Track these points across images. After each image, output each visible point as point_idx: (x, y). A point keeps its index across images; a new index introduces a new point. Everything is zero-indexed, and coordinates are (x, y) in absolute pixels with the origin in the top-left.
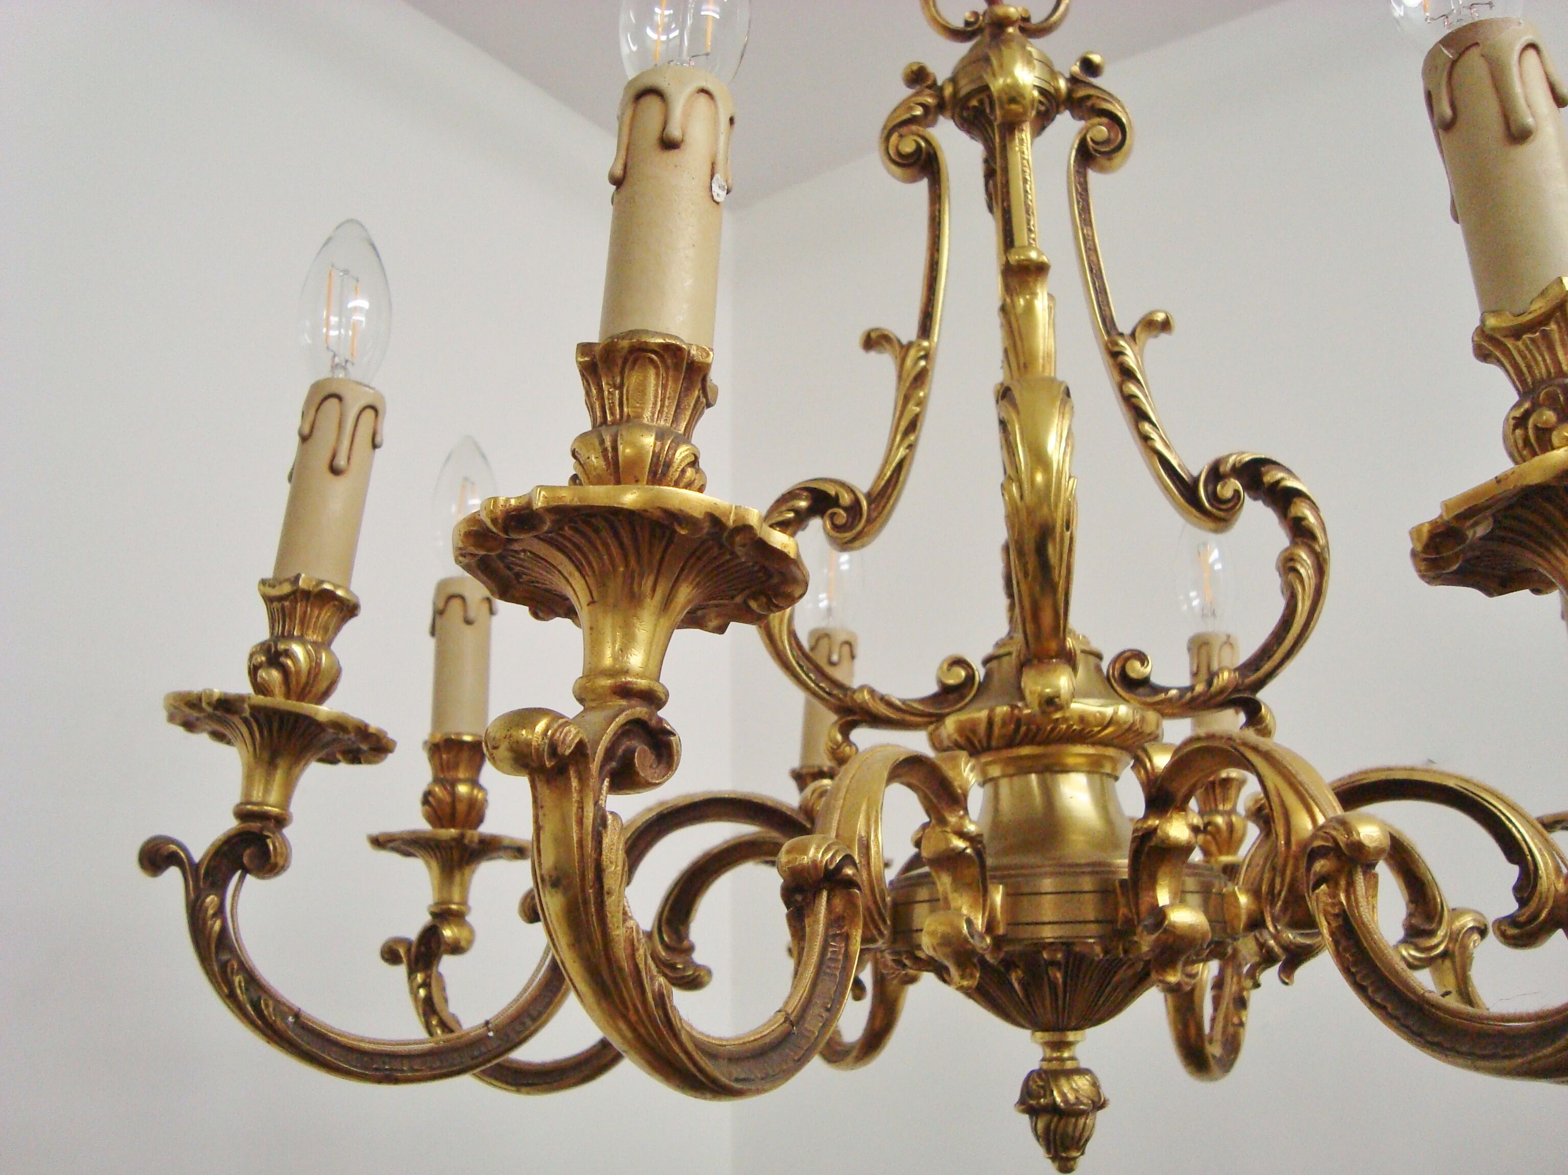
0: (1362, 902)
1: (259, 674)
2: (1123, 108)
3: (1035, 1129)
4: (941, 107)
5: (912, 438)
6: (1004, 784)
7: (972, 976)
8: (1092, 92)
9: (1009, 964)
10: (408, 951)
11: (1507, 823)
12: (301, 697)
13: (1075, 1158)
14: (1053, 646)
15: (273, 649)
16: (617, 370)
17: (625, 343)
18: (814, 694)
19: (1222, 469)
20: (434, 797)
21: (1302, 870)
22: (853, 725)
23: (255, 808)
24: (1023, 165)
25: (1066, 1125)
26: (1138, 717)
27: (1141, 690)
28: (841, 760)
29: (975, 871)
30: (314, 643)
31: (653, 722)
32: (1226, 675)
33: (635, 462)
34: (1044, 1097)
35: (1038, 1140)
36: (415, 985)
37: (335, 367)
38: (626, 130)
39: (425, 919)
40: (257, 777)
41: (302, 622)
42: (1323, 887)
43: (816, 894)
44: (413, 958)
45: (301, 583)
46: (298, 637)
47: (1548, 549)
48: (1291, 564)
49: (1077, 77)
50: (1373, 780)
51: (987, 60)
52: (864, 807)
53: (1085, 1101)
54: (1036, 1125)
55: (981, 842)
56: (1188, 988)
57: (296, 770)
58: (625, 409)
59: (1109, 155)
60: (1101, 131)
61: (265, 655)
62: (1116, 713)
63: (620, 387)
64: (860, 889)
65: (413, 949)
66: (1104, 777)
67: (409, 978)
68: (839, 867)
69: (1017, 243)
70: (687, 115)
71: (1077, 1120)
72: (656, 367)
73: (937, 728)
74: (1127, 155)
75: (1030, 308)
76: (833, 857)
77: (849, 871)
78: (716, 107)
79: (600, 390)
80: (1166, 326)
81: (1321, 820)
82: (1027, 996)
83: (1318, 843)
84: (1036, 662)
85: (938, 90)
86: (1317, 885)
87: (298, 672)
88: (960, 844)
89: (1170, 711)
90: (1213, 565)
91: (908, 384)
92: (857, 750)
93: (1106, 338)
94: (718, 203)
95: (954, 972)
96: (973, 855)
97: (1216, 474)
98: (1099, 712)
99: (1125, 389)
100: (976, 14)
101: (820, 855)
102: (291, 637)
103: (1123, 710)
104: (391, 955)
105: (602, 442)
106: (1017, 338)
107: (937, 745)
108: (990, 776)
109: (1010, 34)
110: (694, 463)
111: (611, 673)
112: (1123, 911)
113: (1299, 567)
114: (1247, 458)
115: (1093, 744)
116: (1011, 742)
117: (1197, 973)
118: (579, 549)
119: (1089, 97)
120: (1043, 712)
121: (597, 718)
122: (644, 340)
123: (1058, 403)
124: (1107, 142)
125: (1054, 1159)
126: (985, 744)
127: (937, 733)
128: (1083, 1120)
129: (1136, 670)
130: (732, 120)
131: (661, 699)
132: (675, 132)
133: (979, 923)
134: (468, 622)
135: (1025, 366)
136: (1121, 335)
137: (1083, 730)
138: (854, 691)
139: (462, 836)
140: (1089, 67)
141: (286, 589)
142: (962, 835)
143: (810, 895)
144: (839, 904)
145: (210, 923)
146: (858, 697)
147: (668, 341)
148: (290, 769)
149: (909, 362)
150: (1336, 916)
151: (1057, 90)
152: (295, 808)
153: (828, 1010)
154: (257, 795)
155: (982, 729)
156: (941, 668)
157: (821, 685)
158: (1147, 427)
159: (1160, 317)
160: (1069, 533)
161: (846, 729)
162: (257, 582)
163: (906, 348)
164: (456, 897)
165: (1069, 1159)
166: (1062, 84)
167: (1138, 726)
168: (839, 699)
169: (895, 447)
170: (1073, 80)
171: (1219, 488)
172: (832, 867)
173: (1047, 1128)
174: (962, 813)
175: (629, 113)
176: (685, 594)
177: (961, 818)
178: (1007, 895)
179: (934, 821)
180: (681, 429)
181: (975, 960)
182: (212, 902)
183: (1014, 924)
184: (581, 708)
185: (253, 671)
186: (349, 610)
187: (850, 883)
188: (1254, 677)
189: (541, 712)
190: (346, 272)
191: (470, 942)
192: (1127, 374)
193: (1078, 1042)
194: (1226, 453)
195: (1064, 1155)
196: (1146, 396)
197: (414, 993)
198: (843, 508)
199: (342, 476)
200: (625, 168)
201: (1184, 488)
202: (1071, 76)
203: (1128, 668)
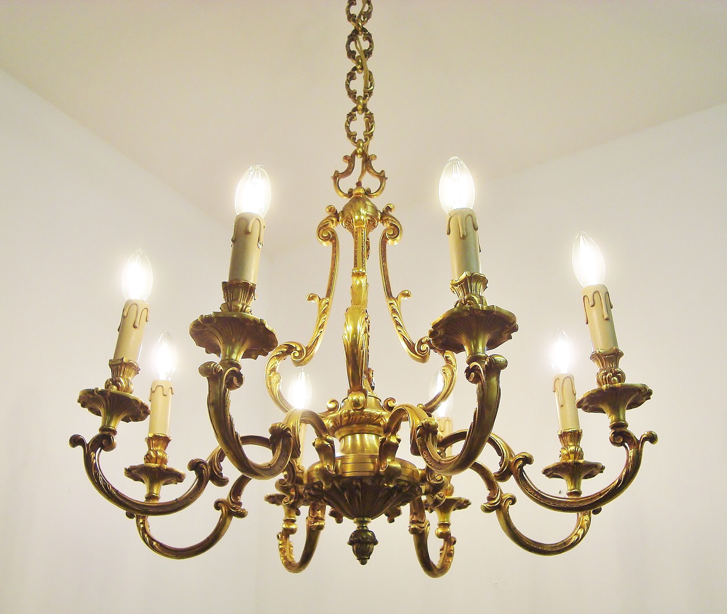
2: (399, 223)
4: (338, 221)
8: (389, 217)
14: (358, 387)
15: (114, 380)
16: (232, 288)
17: (235, 282)
19: (423, 341)
20: (149, 455)
21: (416, 435)
23: (106, 428)
24: (363, 242)
25: (363, 547)
29: (331, 453)
30: (127, 380)
31: (238, 372)
34: (356, 537)
36: (139, 524)
38: (236, 228)
41: (124, 372)
43: (279, 439)
45: (124, 360)
46: (121, 376)
47: (457, 335)
48: (444, 371)
51: (352, 206)
54: (353, 547)
55: (333, 445)
56: (421, 532)
58: (234, 298)
59: (393, 238)
60: (390, 231)
63: (233, 293)
64: (292, 438)
69: (357, 267)
70: (253, 226)
72: (242, 288)
74: (399, 239)
76: (284, 427)
77: (289, 433)
78: (260, 223)
79: (227, 293)
80: (408, 295)
83: (419, 425)
84: (353, 392)
85: (337, 214)
88: (326, 443)
91: (321, 313)
93: (388, 298)
94: (259, 248)
95: (324, 483)
97: (421, 342)
99: (393, 315)
100: (352, 189)
101: (280, 426)
105: (228, 305)
109: (361, 197)
113: (446, 372)
116: (347, 423)
117: (424, 527)
118: (221, 329)
119: (388, 219)
121: (225, 369)
122: (239, 281)
124: (393, 234)
126: (340, 424)
129: (392, 404)
130: (264, 227)
131: (240, 367)
132: (249, 230)
133: (332, 469)
134: (164, 395)
136: (393, 297)
137: (370, 418)
139: (160, 467)
140: (389, 208)
141: (119, 362)
142: (327, 440)
145: (92, 461)
147: (246, 281)
149: (322, 304)
151: (377, 216)
154: (107, 424)
155: (338, 418)
158: (400, 328)
159: (407, 292)
160: (362, 351)
163: (321, 300)
165: (364, 560)
166: (379, 214)
169: (316, 333)
171: (421, 347)
172: (284, 430)
173: (357, 548)
174: (327, 434)
175: (237, 224)
178: (342, 463)
179: (318, 435)
180: (248, 304)
182: (93, 455)
183: (344, 471)
185: (107, 385)
186: (138, 369)
187: (289, 436)
192: (394, 310)
193: (368, 522)
194: (425, 336)
195: (362, 558)
196: (400, 318)
197: (138, 526)
198: (298, 351)
199: (136, 329)
200: (236, 238)
201: (411, 346)
202: (383, 212)
203: (389, 404)
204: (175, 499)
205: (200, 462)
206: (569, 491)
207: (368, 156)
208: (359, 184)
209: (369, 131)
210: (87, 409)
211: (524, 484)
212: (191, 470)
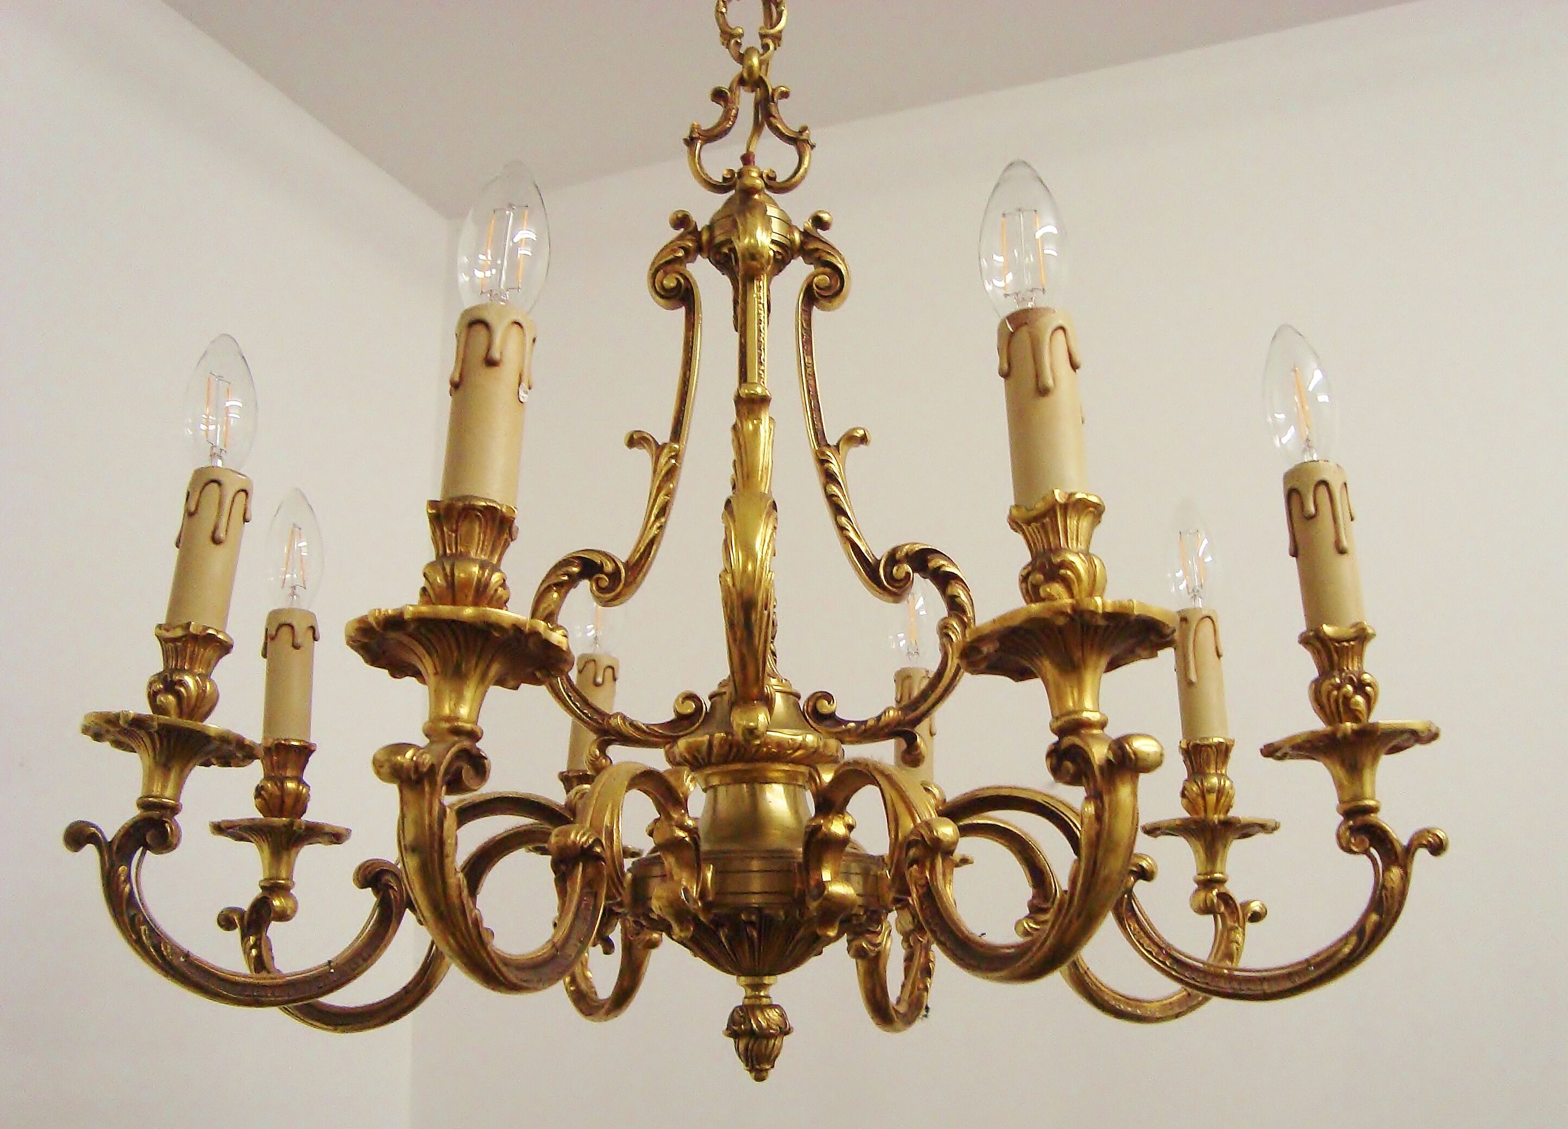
0: (940, 877)
1: (158, 699)
2: (843, 260)
3: (737, 1049)
4: (699, 249)
5: (663, 520)
6: (722, 791)
7: (688, 929)
8: (820, 246)
9: (718, 923)
10: (241, 919)
11: (1074, 828)
12: (190, 717)
13: (767, 1070)
14: (755, 691)
15: (169, 679)
16: (454, 521)
17: (461, 504)
18: (579, 718)
19: (898, 556)
20: (266, 791)
21: (904, 856)
22: (609, 743)
23: (156, 800)
24: (759, 308)
25: (759, 1046)
26: (821, 744)
27: (828, 723)
28: (598, 770)
29: (690, 854)
30: (199, 675)
31: (474, 751)
32: (891, 713)
33: (466, 584)
34: (744, 1023)
35: (739, 1056)
36: (248, 947)
37: (213, 455)
38: (462, 347)
39: (257, 892)
40: (156, 777)
41: (191, 659)
42: (915, 866)
43: (575, 865)
44: (245, 922)
45: (191, 629)
46: (188, 670)
48: (945, 631)
49: (809, 231)
50: (987, 795)
51: (735, 223)
52: (610, 806)
53: (774, 1027)
54: (738, 1045)
55: (696, 833)
56: (874, 954)
57: (187, 771)
58: (459, 548)
59: (831, 298)
60: (823, 280)
61: (162, 684)
62: (804, 740)
63: (456, 531)
64: (604, 861)
65: (246, 917)
66: (797, 788)
67: (243, 939)
68: (591, 847)
69: (749, 380)
70: (504, 342)
71: (768, 1042)
72: (480, 520)
73: (671, 748)
74: (845, 298)
75: (756, 429)
76: (587, 840)
77: (598, 850)
78: (524, 335)
79: (442, 531)
80: (864, 440)
81: (919, 821)
82: (732, 950)
83: (913, 837)
84: (741, 703)
85: (696, 234)
86: (911, 865)
87: (189, 697)
88: (681, 834)
89: (848, 739)
90: (918, 611)
91: (660, 478)
92: (611, 762)
93: (817, 448)
94: (521, 402)
95: (676, 929)
96: (691, 842)
97: (893, 559)
98: (791, 739)
99: (829, 489)
100: (731, 171)
101: (578, 838)
102: (182, 670)
103: (810, 739)
104: (226, 921)
105: (444, 569)
106: (743, 455)
107: (671, 759)
108: (711, 785)
109: (755, 199)
110: (503, 585)
111: (448, 719)
112: (798, 886)
113: (951, 633)
114: (917, 547)
115: (787, 763)
116: (725, 760)
117: (880, 944)
118: (429, 640)
119: (817, 250)
120: (745, 740)
121: (440, 747)
122: (472, 503)
123: (764, 516)
124: (829, 288)
125: (750, 1071)
126: (706, 761)
127: (672, 750)
128: (773, 1041)
129: (825, 707)
130: (534, 340)
131: (478, 735)
132: (496, 355)
133: (694, 892)
134: (296, 647)
135: (748, 477)
136: (828, 446)
137: (779, 752)
138: (610, 717)
139: (291, 824)
140: (819, 222)
141: (179, 633)
142: (683, 827)
143: (570, 866)
144: (590, 870)
145: (122, 886)
146: (613, 722)
147: (489, 504)
148: (182, 770)
149: (663, 460)
150: (922, 886)
151: (792, 241)
152: (184, 799)
153: (581, 942)
154: (156, 790)
155: (704, 748)
156: (677, 700)
157: (585, 711)
158: (843, 520)
159: (860, 433)
161: (603, 746)
162: (155, 626)
163: (660, 448)
164: (284, 875)
165: (761, 1070)
166: (797, 237)
167: (821, 750)
168: (598, 723)
169: (649, 526)
170: (805, 234)
171: (894, 570)
172: (585, 846)
173: (746, 1048)
174: (683, 811)
175: (463, 335)
176: (495, 669)
177: (683, 815)
178: (715, 873)
179: (663, 817)
180: (495, 561)
181: (689, 918)
182: (123, 871)
183: (720, 892)
184: (427, 741)
185: (152, 696)
186: (225, 648)
187: (598, 857)
188: (912, 715)
189: (410, 746)
190: (220, 378)
191: (295, 911)
192: (830, 477)
193: (771, 984)
194: (903, 543)
195: (758, 1067)
196: (844, 496)
197: (247, 953)
198: (607, 575)
199: (222, 546)
200: (461, 376)
201: (869, 568)
202: (804, 230)
203: (819, 706)
204: (325, 961)
205: (383, 872)
206: (1202, 878)
207: (770, 90)
208: (747, 159)
209: (773, 27)
210: (107, 744)
211: (1135, 929)
212: (363, 886)
